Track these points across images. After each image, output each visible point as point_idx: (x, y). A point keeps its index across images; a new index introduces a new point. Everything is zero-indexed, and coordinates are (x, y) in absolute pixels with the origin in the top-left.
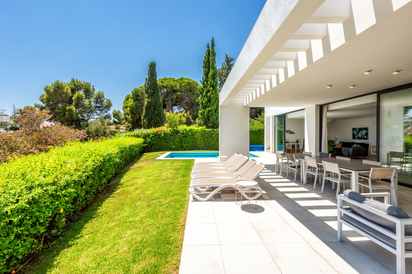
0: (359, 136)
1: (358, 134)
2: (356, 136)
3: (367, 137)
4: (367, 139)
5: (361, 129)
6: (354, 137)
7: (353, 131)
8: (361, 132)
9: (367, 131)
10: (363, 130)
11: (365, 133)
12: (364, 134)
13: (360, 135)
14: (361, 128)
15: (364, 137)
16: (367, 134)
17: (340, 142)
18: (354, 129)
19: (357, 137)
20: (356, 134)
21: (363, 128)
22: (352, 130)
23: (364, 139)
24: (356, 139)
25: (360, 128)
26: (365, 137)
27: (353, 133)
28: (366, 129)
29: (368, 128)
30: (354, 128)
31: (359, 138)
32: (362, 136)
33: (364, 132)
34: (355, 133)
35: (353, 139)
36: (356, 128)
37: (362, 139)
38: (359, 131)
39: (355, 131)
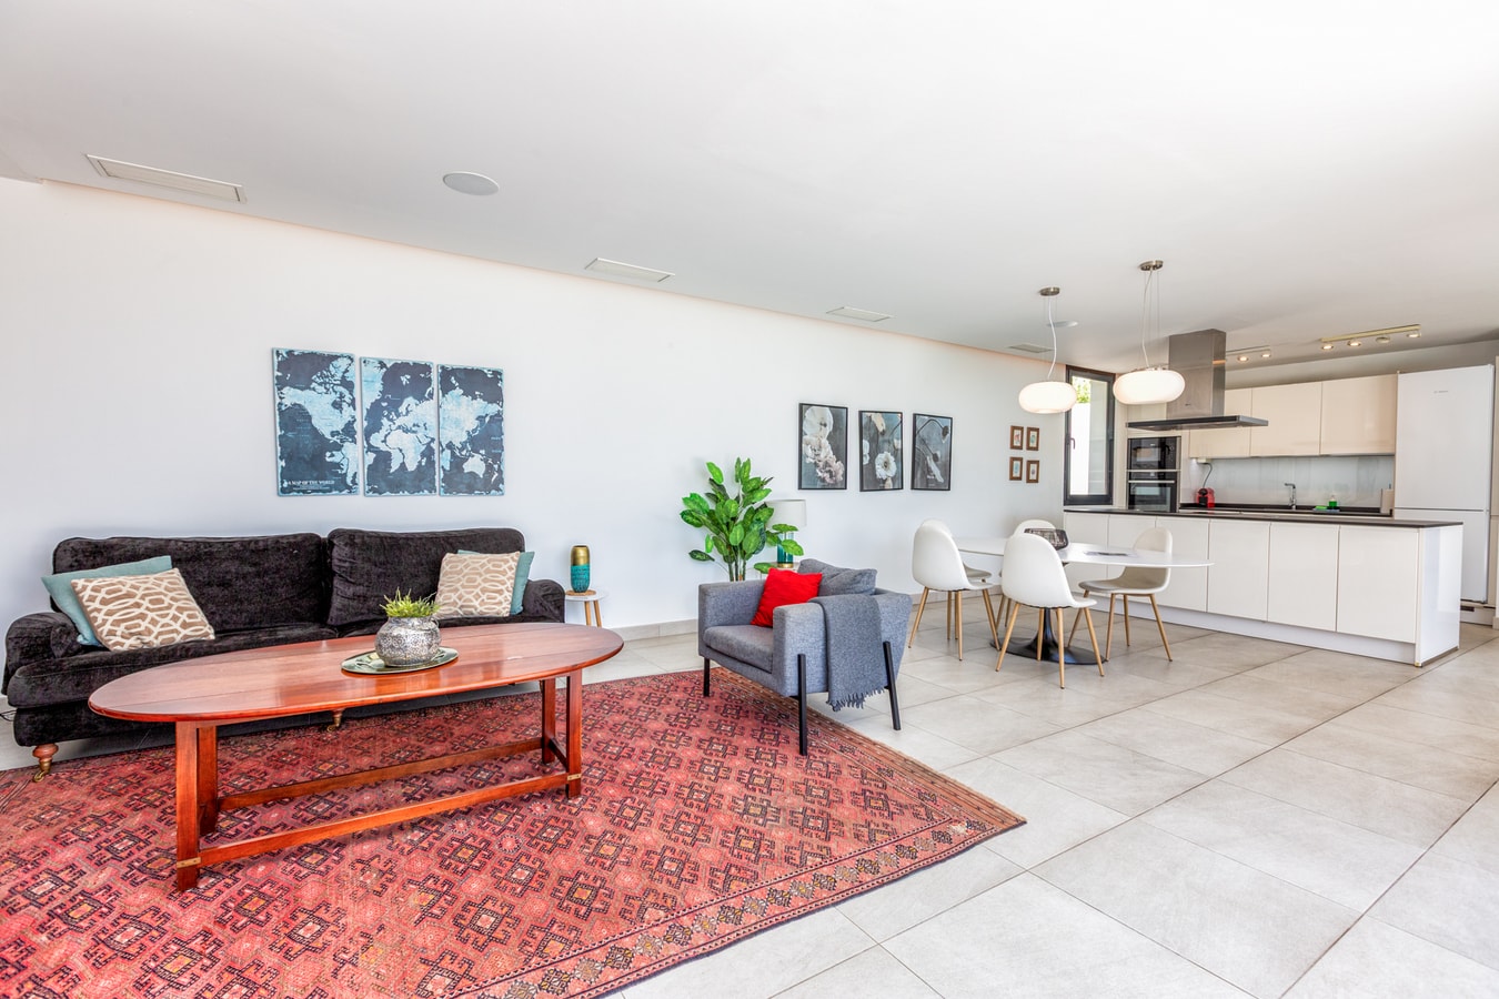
0: (383, 458)
1: (374, 428)
3: (489, 468)
4: (491, 483)
5: (405, 380)
6: (307, 466)
7: (281, 383)
8: (417, 411)
9: (493, 409)
10: (446, 387)
11: (472, 424)
12: (459, 438)
13: (402, 446)
15: (457, 463)
16: (488, 438)
18: (298, 367)
19: (350, 470)
21: (447, 371)
23: (459, 482)
24: (342, 486)
25: (401, 368)
26: (475, 465)
27: (293, 420)
28: (482, 383)
29: (497, 374)
30: (301, 346)
31: (386, 480)
32: (428, 453)
33: (461, 414)
34: (326, 421)
35: (284, 491)
36: (336, 357)
37: (432, 489)
38: (382, 399)
39: (333, 397)
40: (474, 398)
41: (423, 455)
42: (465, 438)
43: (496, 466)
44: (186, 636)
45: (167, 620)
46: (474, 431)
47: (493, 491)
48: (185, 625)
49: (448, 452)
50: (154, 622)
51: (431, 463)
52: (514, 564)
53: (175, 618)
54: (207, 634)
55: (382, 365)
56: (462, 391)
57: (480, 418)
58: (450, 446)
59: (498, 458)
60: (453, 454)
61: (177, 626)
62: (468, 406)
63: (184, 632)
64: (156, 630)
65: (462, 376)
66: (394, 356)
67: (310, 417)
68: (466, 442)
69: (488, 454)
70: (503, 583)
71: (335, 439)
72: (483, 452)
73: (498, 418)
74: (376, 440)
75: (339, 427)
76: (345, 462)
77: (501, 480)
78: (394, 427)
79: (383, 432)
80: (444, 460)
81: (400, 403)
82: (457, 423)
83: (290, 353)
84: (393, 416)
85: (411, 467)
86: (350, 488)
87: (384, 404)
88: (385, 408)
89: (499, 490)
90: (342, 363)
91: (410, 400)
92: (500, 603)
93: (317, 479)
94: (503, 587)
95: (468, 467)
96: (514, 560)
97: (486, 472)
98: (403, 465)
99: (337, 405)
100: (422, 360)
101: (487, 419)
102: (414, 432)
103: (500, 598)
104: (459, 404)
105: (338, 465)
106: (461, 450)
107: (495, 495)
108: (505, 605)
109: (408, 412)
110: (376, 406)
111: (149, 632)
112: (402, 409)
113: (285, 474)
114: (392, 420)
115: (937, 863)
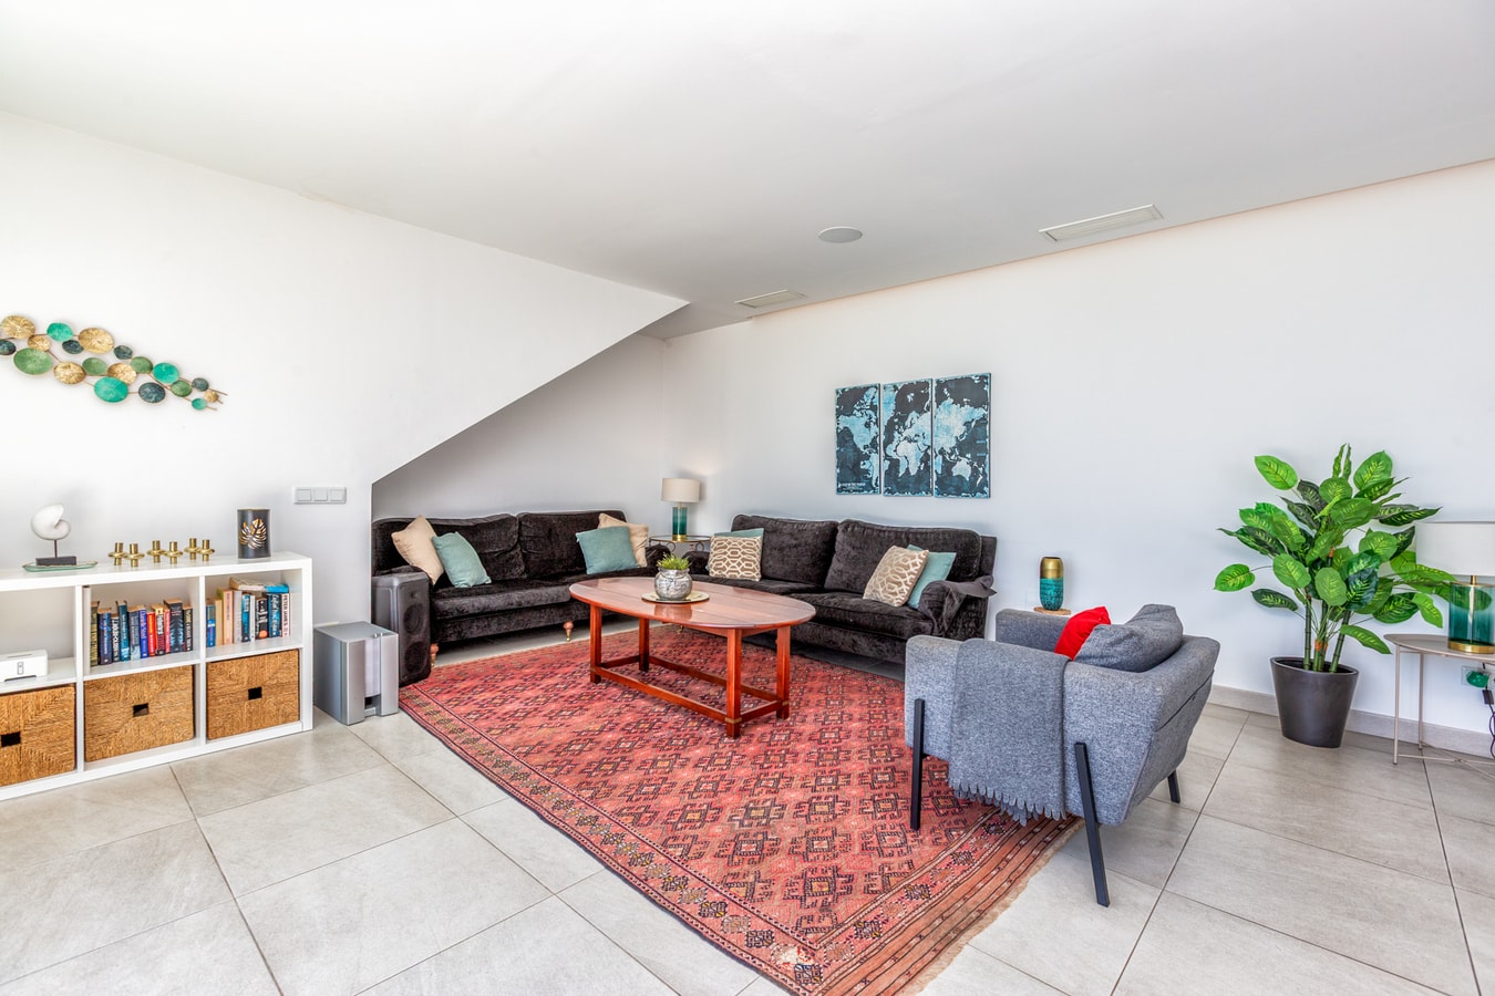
0: (895, 464)
1: (889, 440)
2: (875, 466)
3: (975, 471)
4: (976, 487)
5: (912, 398)
6: (851, 472)
7: (839, 413)
8: (919, 423)
9: (979, 413)
10: (940, 399)
11: (959, 430)
12: (947, 442)
13: (907, 454)
14: (919, 388)
15: (948, 466)
16: (975, 442)
17: (742, 524)
18: (849, 400)
19: (874, 475)
20: (874, 444)
21: (941, 385)
22: (831, 405)
23: (950, 486)
24: (870, 487)
25: (908, 388)
26: (962, 468)
27: (844, 437)
28: (972, 390)
29: (985, 379)
30: (848, 385)
31: (898, 483)
32: (926, 459)
33: (952, 421)
34: (862, 438)
35: (839, 491)
36: (867, 388)
37: (929, 491)
38: (895, 417)
39: (866, 419)
40: (962, 405)
41: (922, 461)
42: (954, 443)
43: (981, 469)
44: (742, 576)
45: (735, 564)
46: (962, 436)
47: (978, 494)
48: (743, 569)
49: (940, 457)
50: (728, 564)
51: (928, 468)
52: (918, 561)
53: (739, 564)
54: (754, 577)
55: (895, 388)
56: (952, 401)
57: (967, 424)
58: (942, 452)
59: (981, 461)
60: (944, 458)
61: (738, 569)
62: (957, 413)
63: (743, 573)
64: (728, 569)
65: (952, 386)
66: (903, 378)
67: (852, 436)
68: (954, 448)
69: (973, 458)
70: (903, 576)
71: (866, 451)
72: (969, 456)
73: (983, 422)
74: (891, 447)
75: (868, 442)
76: (871, 469)
77: (985, 483)
78: (902, 438)
79: (895, 443)
80: (937, 465)
81: (906, 418)
82: (948, 430)
83: (843, 390)
84: (901, 429)
85: (913, 472)
86: (874, 489)
87: (896, 420)
88: (897, 423)
89: (983, 492)
90: (871, 392)
91: (914, 414)
92: (895, 594)
93: (856, 482)
94: (902, 580)
95: (956, 471)
96: (920, 558)
97: (972, 475)
98: (907, 469)
99: (867, 425)
100: (922, 378)
101: (973, 424)
102: (916, 441)
103: (897, 589)
104: (950, 413)
105: (867, 471)
106: (950, 455)
107: (979, 497)
108: (899, 596)
109: (911, 425)
110: (891, 422)
111: (724, 569)
112: (908, 423)
113: (840, 479)
114: (900, 433)
115: (696, 931)
